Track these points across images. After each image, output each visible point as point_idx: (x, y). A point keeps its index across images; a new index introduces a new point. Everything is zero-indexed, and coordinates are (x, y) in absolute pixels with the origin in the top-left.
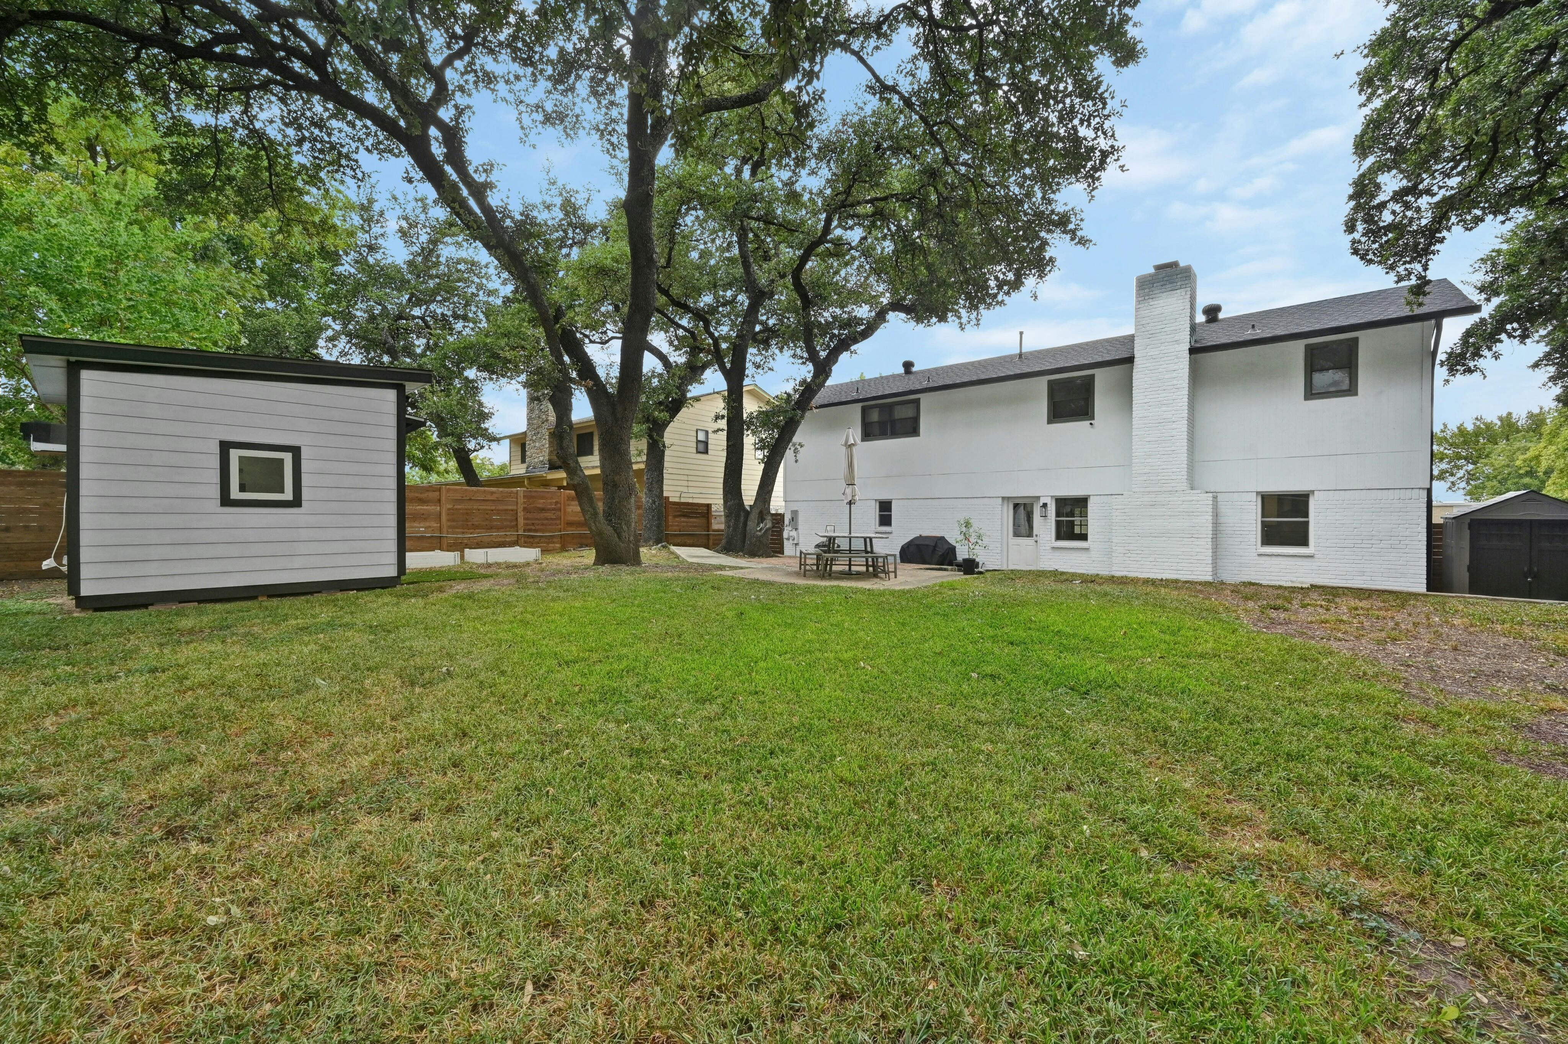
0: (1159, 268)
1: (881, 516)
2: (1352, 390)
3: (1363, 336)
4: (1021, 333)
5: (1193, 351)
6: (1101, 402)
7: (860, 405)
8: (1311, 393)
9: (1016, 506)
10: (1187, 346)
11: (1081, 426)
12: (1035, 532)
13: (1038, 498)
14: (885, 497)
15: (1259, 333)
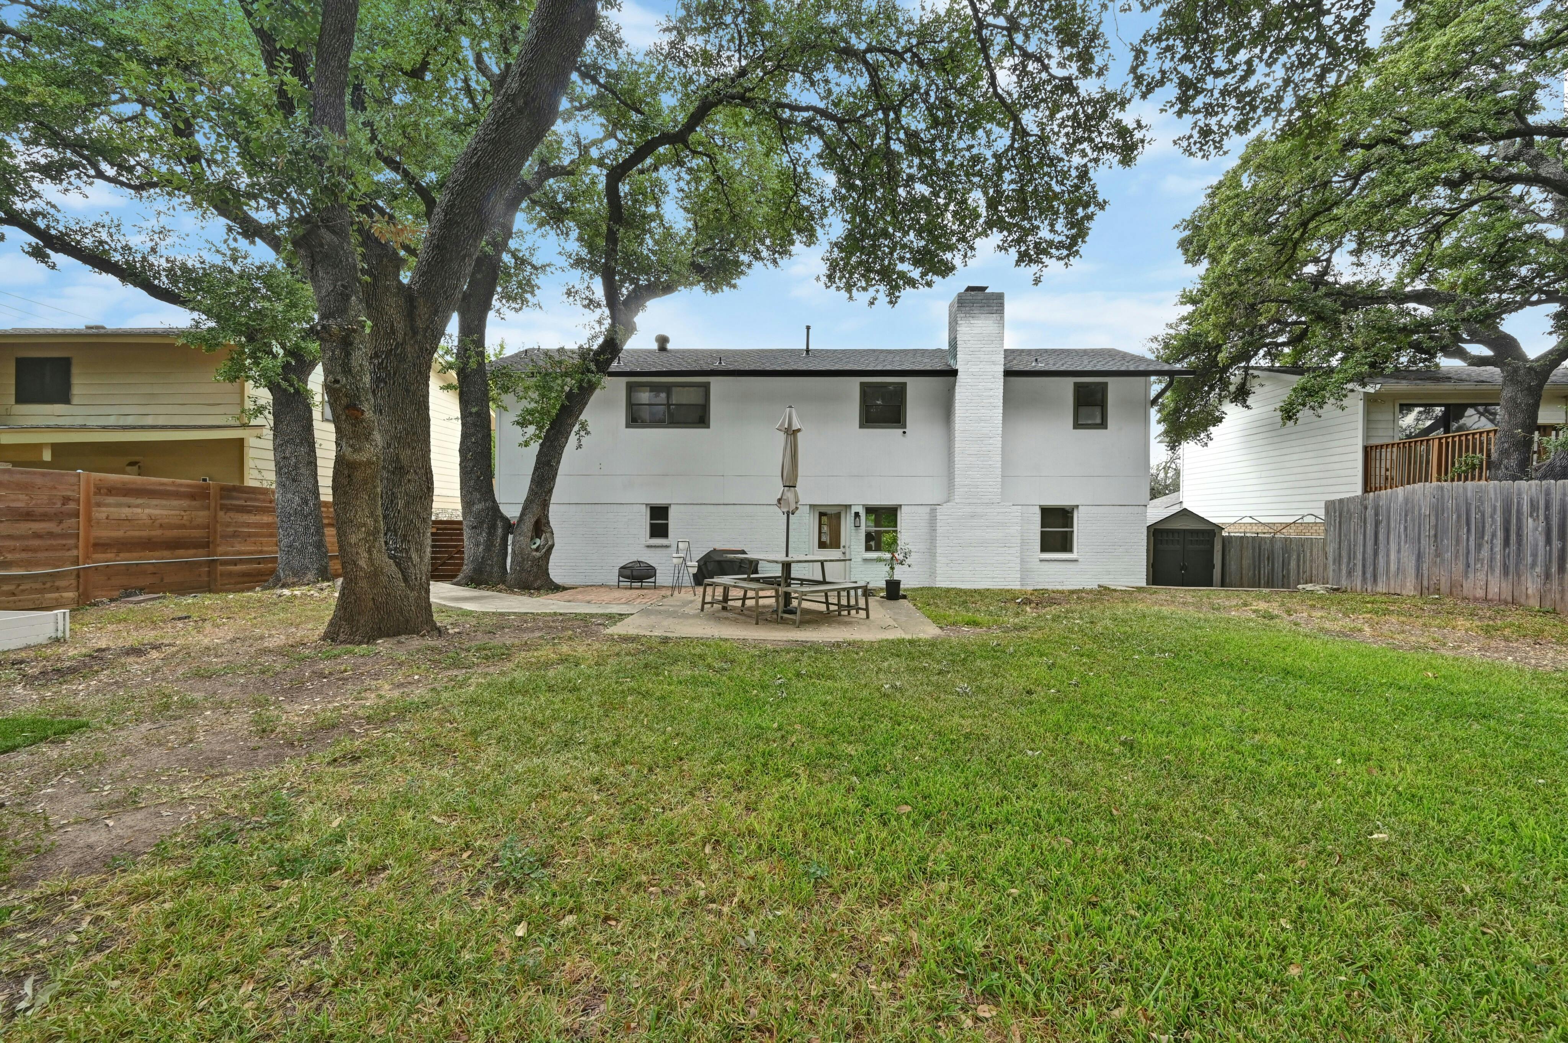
0: (970, 289)
1: (652, 525)
2: (1103, 425)
3: (1113, 383)
4: (808, 328)
5: (1008, 373)
6: (913, 411)
7: (624, 380)
8: (1077, 425)
9: (821, 514)
10: (1001, 369)
11: (894, 433)
12: (842, 543)
13: (848, 507)
14: (659, 500)
15: (1041, 366)
